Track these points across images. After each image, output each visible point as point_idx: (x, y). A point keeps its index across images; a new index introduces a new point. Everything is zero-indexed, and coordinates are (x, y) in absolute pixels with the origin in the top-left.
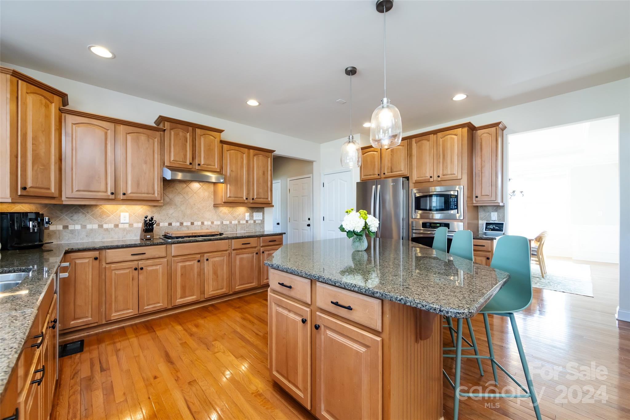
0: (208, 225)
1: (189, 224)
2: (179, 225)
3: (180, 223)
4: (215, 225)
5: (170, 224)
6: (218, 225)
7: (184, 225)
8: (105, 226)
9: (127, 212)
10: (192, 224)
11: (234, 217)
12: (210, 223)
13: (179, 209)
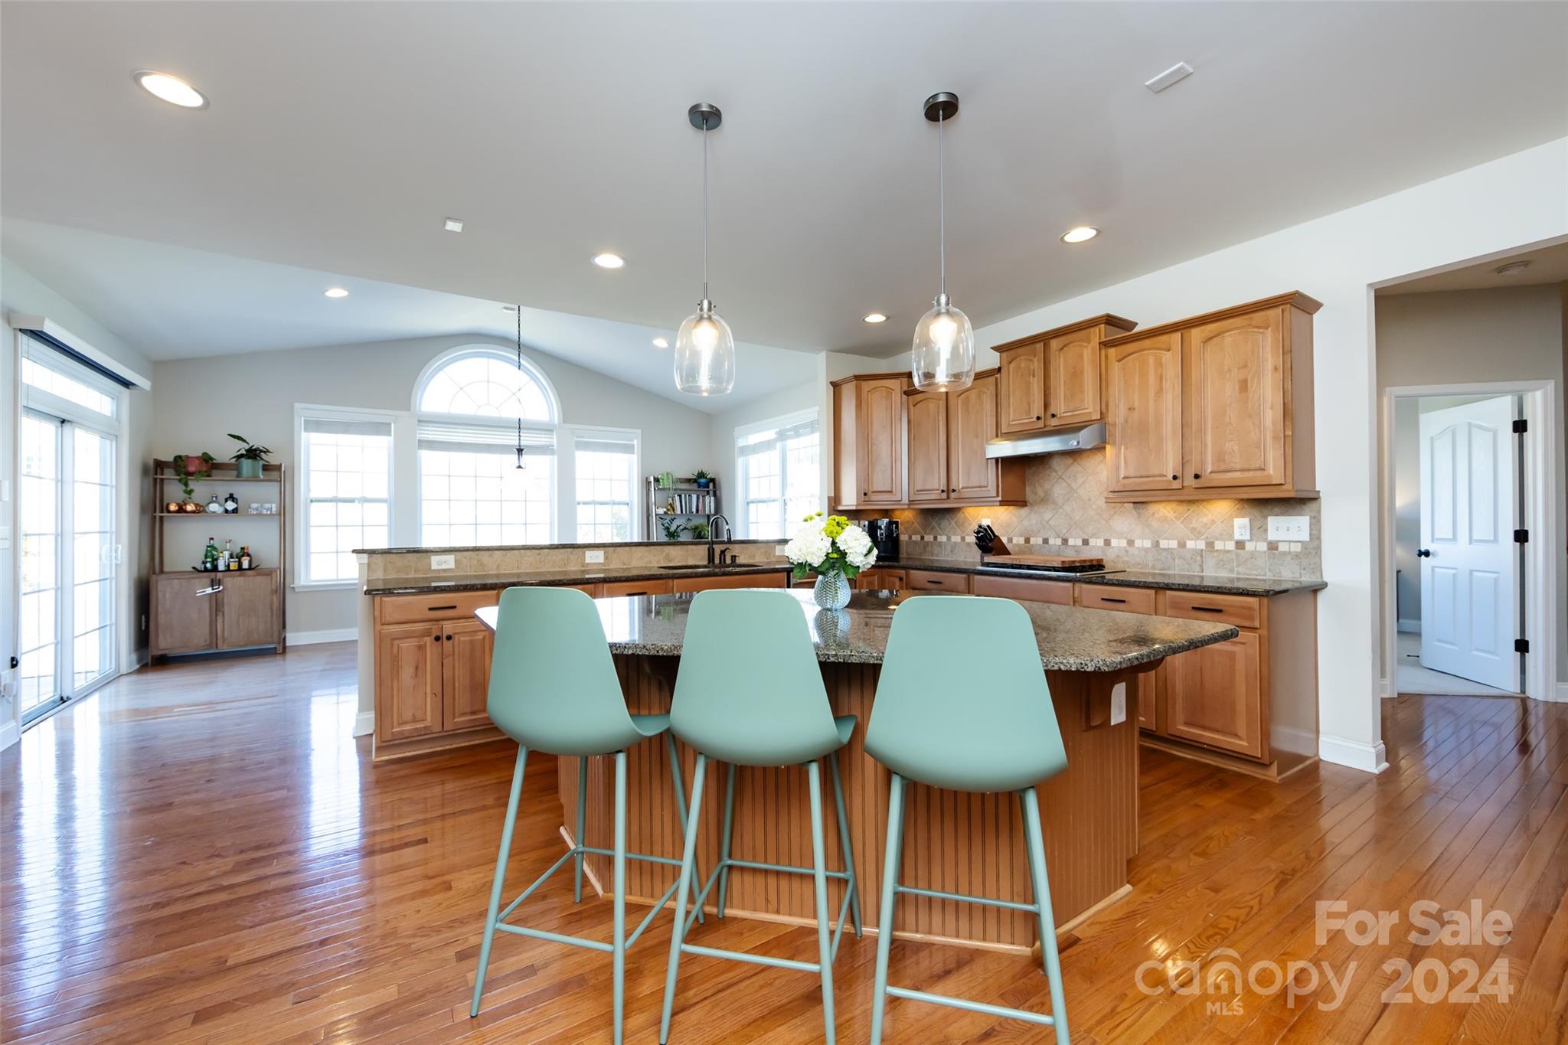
0: (1119, 548)
1: (1079, 542)
2: (1060, 544)
3: (1063, 540)
4: (1138, 548)
5: (1046, 541)
6: (1146, 550)
7: (1070, 544)
9: (989, 517)
10: (1085, 542)
11: (1193, 530)
12: (1123, 543)
13: (1061, 510)
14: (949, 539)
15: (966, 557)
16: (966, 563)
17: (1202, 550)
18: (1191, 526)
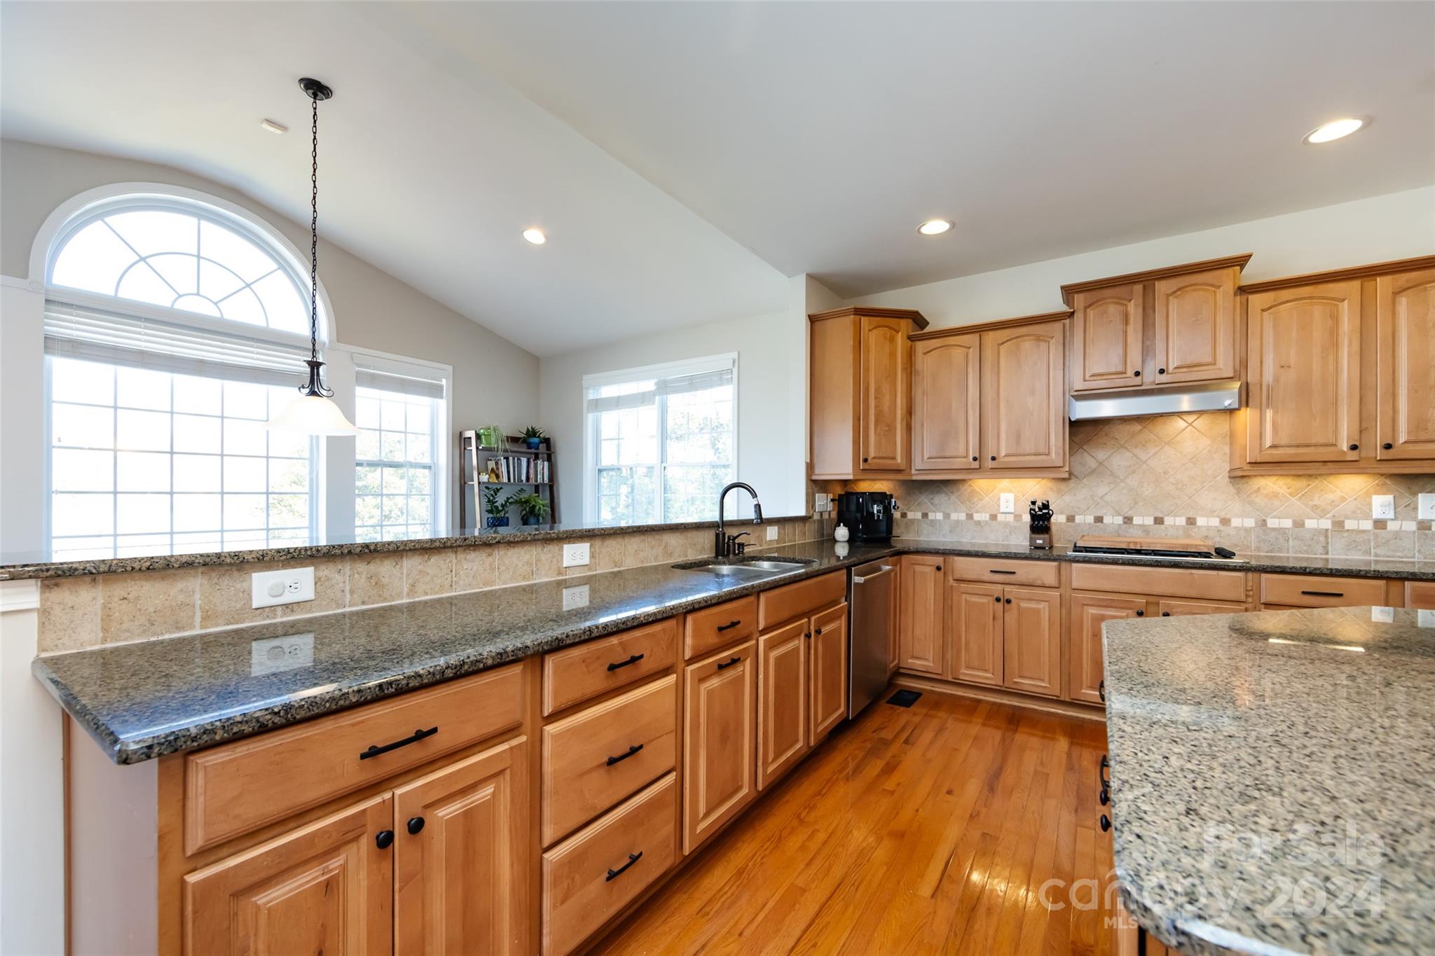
0: (1209, 528)
1: (1149, 521)
2: (1121, 522)
3: (1125, 518)
4: (1236, 528)
5: (1099, 519)
6: (1247, 530)
7: (1135, 522)
8: (977, 517)
9: (1011, 491)
10: (1159, 521)
11: (1315, 508)
12: (1215, 522)
13: (1123, 484)
14: (947, 516)
15: (974, 538)
16: (973, 545)
17: (1328, 530)
18: (1311, 503)
